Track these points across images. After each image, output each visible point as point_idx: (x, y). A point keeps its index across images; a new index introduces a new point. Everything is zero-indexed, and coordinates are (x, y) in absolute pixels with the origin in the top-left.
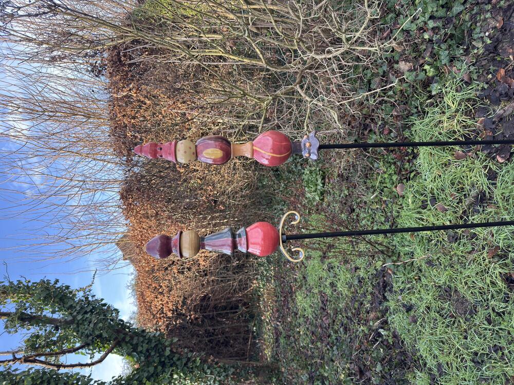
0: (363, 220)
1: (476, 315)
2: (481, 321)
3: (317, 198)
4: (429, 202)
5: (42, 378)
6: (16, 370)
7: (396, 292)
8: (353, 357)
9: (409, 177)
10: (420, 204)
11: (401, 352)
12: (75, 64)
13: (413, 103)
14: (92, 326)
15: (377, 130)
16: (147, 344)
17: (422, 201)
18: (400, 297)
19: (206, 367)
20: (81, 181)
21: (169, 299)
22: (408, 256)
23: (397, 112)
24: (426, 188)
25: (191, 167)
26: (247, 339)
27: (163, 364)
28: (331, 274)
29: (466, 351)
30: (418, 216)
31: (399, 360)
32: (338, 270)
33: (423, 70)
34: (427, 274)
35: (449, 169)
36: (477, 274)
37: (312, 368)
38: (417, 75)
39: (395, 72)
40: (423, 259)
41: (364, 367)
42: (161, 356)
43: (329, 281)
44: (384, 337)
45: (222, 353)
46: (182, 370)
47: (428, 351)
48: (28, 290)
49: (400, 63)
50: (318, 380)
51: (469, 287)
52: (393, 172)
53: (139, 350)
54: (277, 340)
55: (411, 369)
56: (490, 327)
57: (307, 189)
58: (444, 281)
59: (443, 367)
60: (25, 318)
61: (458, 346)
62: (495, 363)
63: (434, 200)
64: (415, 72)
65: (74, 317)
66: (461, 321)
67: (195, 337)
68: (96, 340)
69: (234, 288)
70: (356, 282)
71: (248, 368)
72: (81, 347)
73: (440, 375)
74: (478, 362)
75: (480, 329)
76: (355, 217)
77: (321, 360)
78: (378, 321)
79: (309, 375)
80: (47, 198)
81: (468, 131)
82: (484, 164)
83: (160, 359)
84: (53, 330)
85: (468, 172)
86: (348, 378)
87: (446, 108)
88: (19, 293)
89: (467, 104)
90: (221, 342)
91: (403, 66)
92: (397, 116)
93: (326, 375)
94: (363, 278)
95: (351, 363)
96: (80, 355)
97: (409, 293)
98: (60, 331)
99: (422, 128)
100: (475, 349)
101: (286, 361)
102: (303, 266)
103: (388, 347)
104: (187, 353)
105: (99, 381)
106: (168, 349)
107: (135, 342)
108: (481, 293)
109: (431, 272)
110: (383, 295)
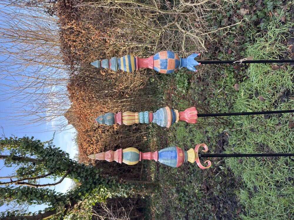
0: (212, 104)
1: (279, 160)
2: (282, 164)
3: (184, 91)
4: (254, 95)
5: (27, 191)
6: (13, 187)
7: (230, 146)
8: (203, 181)
9: (242, 80)
10: (248, 96)
11: (232, 179)
12: (37, 7)
13: (248, 34)
14: (55, 163)
15: (224, 51)
16: (86, 172)
17: (250, 94)
18: (233, 149)
19: (119, 184)
20: (44, 79)
21: (97, 147)
22: (239, 126)
23: (237, 40)
24: (253, 86)
25: (109, 72)
26: (140, 168)
27: (95, 183)
28: (191, 135)
29: (271, 180)
30: (247, 103)
31: (230, 183)
32: (195, 132)
33: (256, 14)
34: (250, 136)
35: (268, 76)
36: (281, 137)
37: (178, 186)
38: (251, 18)
39: (237, 15)
40: (248, 128)
41: (210, 186)
42: (93, 179)
43: (189, 138)
44: (222, 171)
45: (126, 176)
46: (105, 186)
47: (248, 179)
48: (16, 142)
49: (241, 9)
50: (182, 192)
51: (276, 144)
52: (232, 77)
53: (81, 176)
54: (158, 170)
55: (237, 188)
56: (287, 167)
57: (178, 86)
58: (260, 141)
59: (257, 188)
60: (16, 158)
61: (267, 177)
62: (288, 187)
63: (257, 94)
64: (250, 15)
65: (44, 158)
66: (269, 163)
67: (111, 168)
68: (57, 170)
69: (134, 141)
70: (206, 139)
71: (142, 185)
72: (49, 174)
73: (255, 192)
74: (279, 186)
75: (281, 168)
76: (207, 103)
77: (183, 181)
78: (219, 162)
79: (176, 189)
80: (24, 89)
81: (282, 52)
82: (291, 73)
83: (93, 180)
84: (32, 165)
85: (280, 78)
86: (200, 192)
87: (269, 38)
88: (11, 144)
89: (282, 36)
90: (126, 170)
91: (243, 12)
92: (237, 43)
93: (187, 189)
94: (210, 137)
95: (202, 184)
96: (48, 178)
97: (239, 146)
98: (36, 166)
99: (253, 50)
100: (277, 179)
101: (163, 181)
102: (174, 130)
103: (224, 176)
104: (108, 177)
105: (59, 192)
106: (97, 175)
107: (79, 171)
108: (282, 148)
109: (253, 135)
110: (223, 147)
